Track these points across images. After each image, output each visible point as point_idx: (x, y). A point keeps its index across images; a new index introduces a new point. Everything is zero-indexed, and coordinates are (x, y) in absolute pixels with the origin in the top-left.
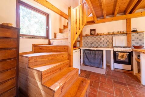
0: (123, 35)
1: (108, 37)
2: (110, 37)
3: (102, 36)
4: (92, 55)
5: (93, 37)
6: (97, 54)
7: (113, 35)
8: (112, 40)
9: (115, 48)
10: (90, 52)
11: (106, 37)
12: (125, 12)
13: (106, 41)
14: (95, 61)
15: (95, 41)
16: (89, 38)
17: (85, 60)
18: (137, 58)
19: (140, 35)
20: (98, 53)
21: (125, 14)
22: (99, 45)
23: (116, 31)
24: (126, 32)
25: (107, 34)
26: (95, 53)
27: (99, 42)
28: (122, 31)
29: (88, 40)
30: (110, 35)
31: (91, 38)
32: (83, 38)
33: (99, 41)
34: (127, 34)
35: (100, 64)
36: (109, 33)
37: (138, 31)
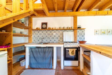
0: (71, 30)
1: (59, 32)
2: (61, 32)
3: (54, 31)
4: (40, 53)
5: (45, 32)
6: (47, 52)
7: (63, 31)
8: (62, 36)
9: (65, 44)
10: (39, 50)
11: (57, 32)
12: (73, 10)
13: (57, 36)
14: (44, 60)
15: (47, 36)
16: (40, 32)
17: (31, 61)
18: (83, 54)
19: (83, 32)
20: (48, 50)
21: (73, 11)
22: (51, 40)
23: (66, 27)
24: (73, 29)
25: (58, 29)
26: (44, 51)
27: (50, 38)
28: (70, 27)
29: (38, 35)
30: (61, 30)
31: (42, 32)
32: (33, 32)
33: (51, 36)
34: (74, 30)
35: (50, 64)
36: (60, 27)
37: (82, 28)
